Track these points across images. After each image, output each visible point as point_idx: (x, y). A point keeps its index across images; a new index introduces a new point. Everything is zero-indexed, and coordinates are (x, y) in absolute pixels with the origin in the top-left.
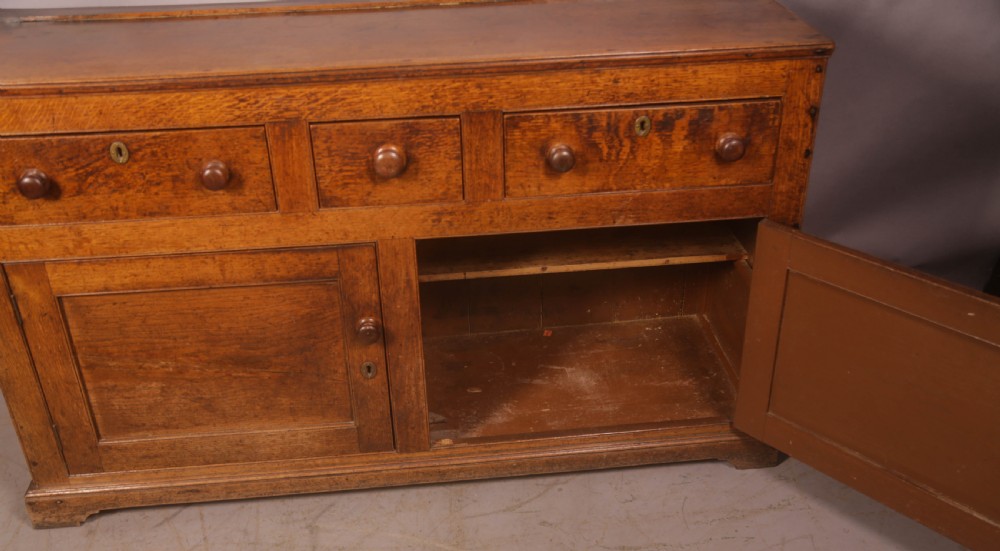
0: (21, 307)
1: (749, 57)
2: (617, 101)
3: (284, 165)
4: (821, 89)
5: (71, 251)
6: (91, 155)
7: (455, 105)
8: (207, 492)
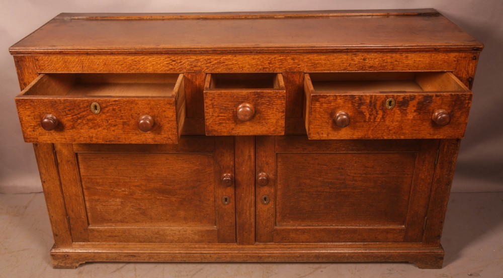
0: (58, 157)
1: (436, 50)
2: (364, 70)
4: (475, 68)
7: (280, 68)
8: (139, 257)
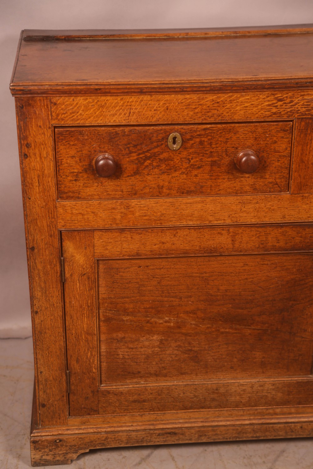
0: (66, 267)
3: (302, 154)
5: (118, 222)
6: (152, 143)
8: (182, 434)
